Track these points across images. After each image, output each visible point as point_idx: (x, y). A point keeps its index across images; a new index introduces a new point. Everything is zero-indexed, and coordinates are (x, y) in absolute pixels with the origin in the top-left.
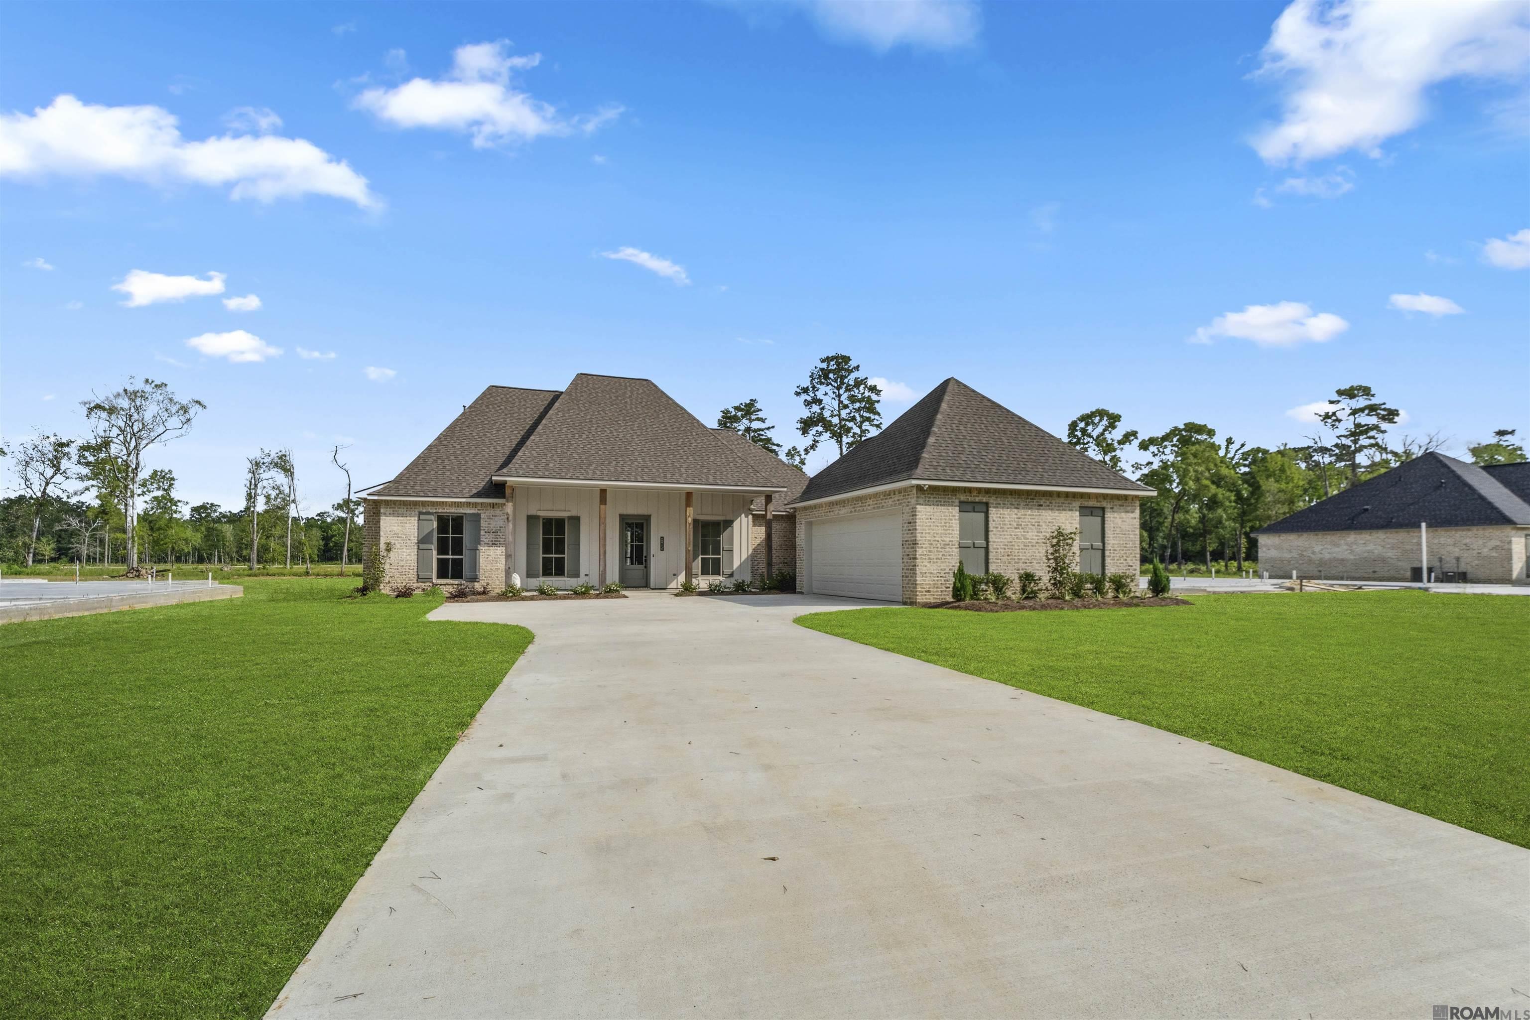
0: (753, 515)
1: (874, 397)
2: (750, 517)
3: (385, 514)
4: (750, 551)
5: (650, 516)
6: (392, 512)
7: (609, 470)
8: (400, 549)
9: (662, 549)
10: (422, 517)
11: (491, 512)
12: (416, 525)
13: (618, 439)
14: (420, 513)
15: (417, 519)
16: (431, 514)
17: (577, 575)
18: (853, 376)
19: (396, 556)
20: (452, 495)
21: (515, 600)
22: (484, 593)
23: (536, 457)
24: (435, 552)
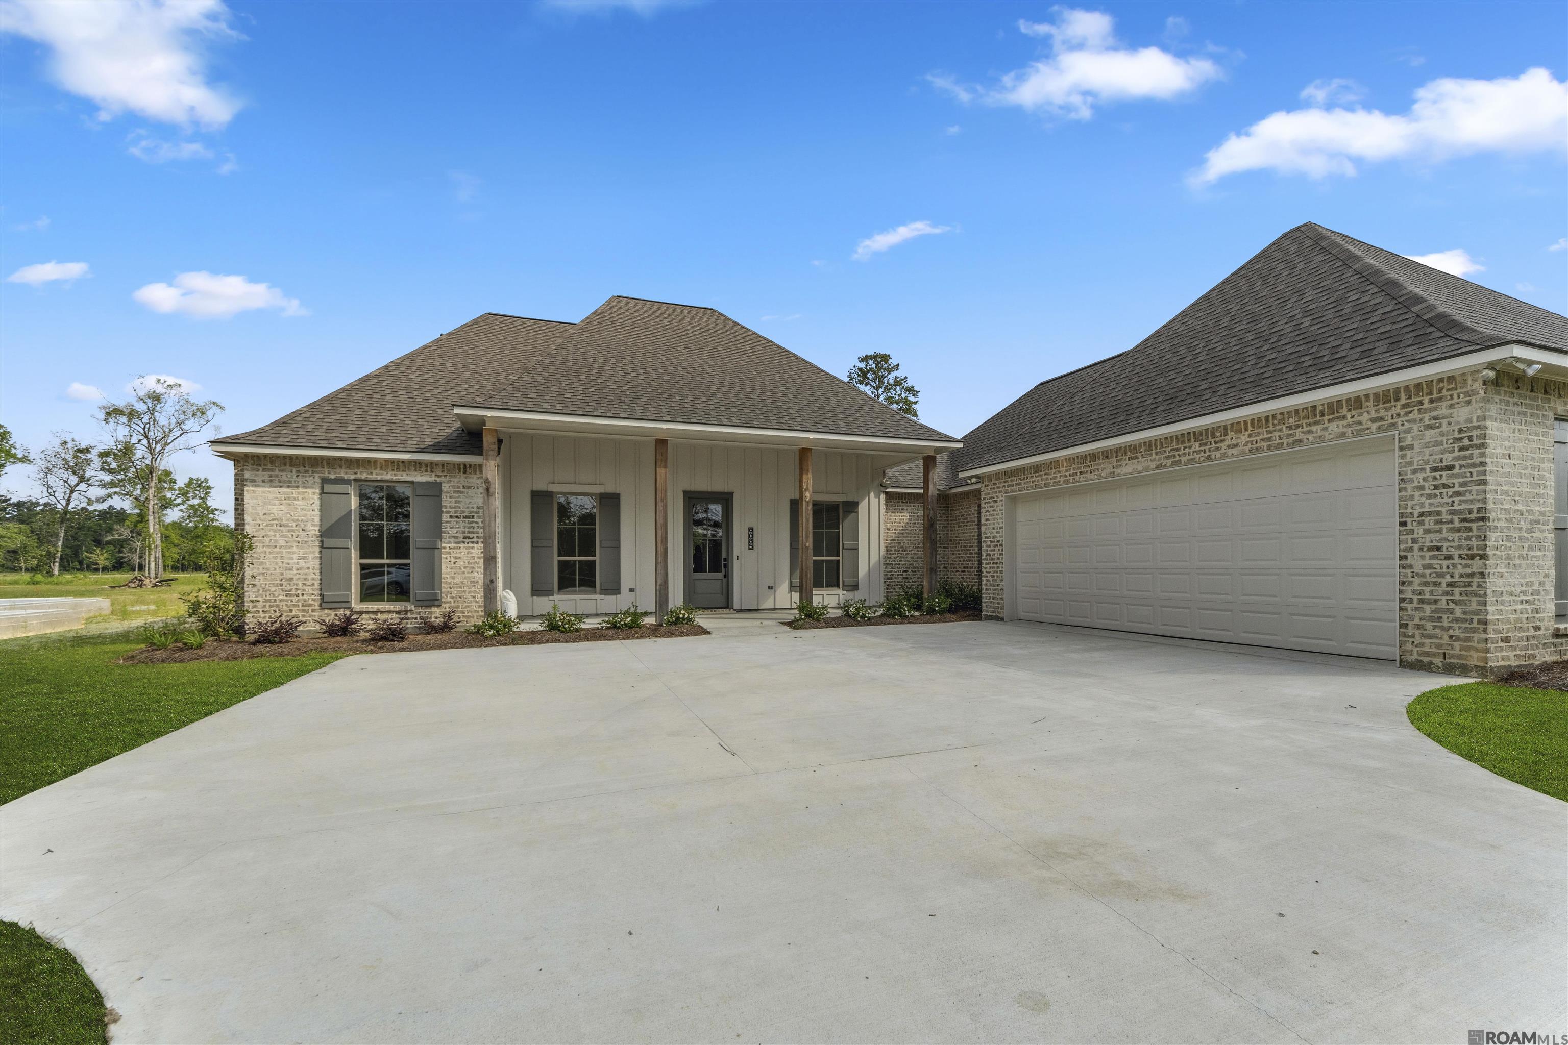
0: (887, 494)
1: (912, 398)
2: (883, 497)
3: (253, 481)
4: (883, 552)
5: (731, 494)
6: (267, 478)
7: (671, 407)
8: (286, 547)
9: (751, 546)
10: (328, 488)
11: (460, 480)
12: (317, 502)
13: (679, 368)
14: (325, 481)
15: (318, 491)
16: (347, 482)
17: (614, 589)
18: (891, 377)
19: (279, 560)
20: (384, 446)
21: (500, 644)
22: (446, 627)
23: (541, 384)
24: (354, 554)
